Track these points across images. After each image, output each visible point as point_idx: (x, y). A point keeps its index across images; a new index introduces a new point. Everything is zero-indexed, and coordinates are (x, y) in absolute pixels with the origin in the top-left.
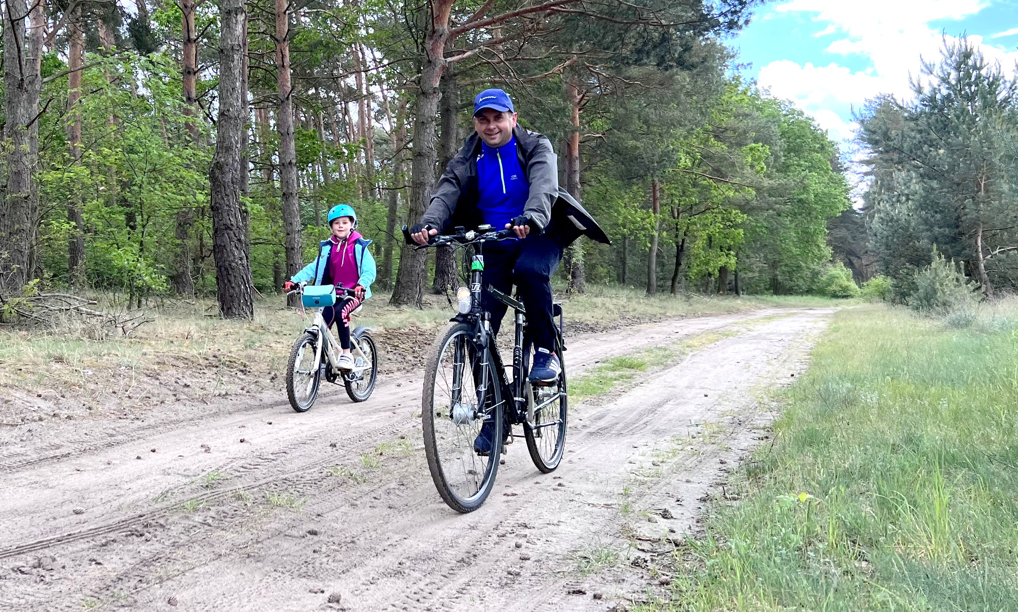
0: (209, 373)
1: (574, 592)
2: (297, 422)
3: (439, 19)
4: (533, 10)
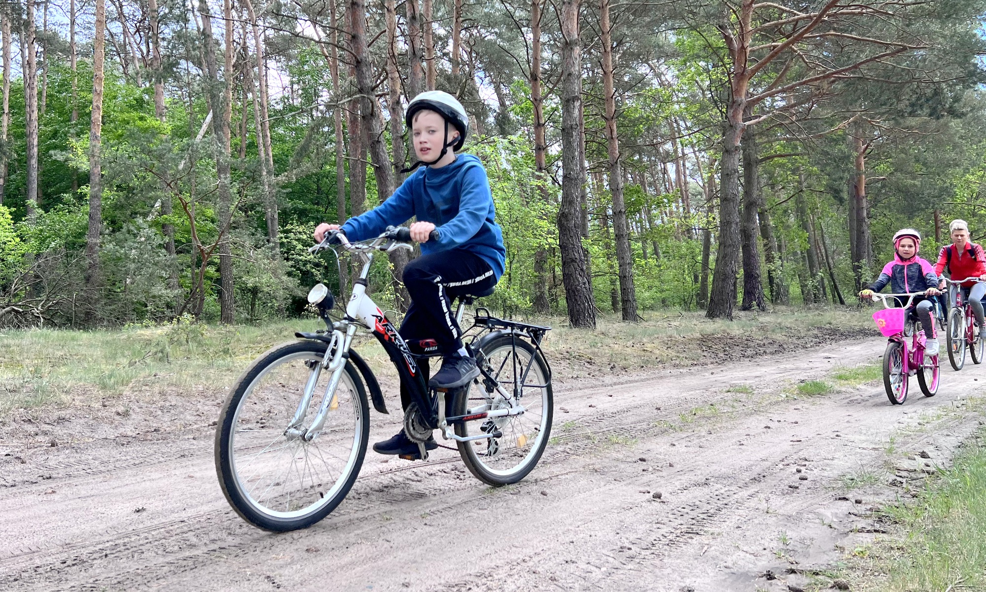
1: (840, 499)
2: (631, 395)
3: (738, 92)
4: (817, 79)
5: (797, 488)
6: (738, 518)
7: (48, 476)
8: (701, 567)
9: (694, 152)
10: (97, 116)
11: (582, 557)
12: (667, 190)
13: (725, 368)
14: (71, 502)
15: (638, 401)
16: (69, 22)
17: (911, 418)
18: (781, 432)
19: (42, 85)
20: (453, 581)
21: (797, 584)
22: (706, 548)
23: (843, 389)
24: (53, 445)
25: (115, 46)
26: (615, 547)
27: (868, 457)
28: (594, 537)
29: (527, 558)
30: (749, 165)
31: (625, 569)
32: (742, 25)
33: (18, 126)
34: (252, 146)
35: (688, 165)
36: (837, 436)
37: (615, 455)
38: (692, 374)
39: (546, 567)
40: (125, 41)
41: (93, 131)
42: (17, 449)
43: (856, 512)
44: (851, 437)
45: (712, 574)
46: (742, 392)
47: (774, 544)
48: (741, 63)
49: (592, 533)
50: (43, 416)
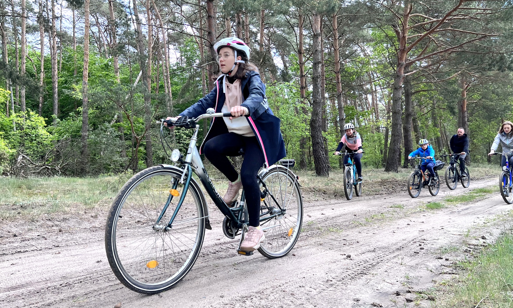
0: (311, 194)
1: (438, 258)
2: (343, 209)
3: (401, 59)
4: (441, 52)
5: (418, 253)
6: (387, 267)
7: (57, 245)
8: (365, 290)
9: (381, 89)
10: (86, 73)
11: (308, 284)
12: (368, 108)
13: (392, 196)
14: (67, 257)
15: (346, 211)
16: (72, 27)
17: (481, 220)
18: (414, 227)
19: (60, 58)
20: (244, 295)
21: (411, 298)
22: (368, 281)
23: (449, 207)
24: (60, 231)
25: (94, 38)
26: (325, 280)
27: (456, 238)
28: (315, 275)
29: (282, 285)
30: (408, 95)
31: (328, 290)
32: (403, 25)
33: (48, 78)
34: (162, 87)
35: (378, 95)
36: (442, 228)
37: (331, 237)
38: (375, 199)
39: (290, 289)
40: (99, 36)
41: (84, 80)
42: (43, 233)
43: (445, 264)
44: (449, 229)
45: (370, 293)
46: (398, 208)
47: (402, 279)
48: (403, 44)
49: (315, 274)
50: (56, 217)
